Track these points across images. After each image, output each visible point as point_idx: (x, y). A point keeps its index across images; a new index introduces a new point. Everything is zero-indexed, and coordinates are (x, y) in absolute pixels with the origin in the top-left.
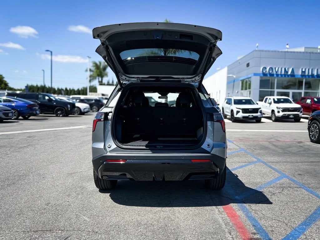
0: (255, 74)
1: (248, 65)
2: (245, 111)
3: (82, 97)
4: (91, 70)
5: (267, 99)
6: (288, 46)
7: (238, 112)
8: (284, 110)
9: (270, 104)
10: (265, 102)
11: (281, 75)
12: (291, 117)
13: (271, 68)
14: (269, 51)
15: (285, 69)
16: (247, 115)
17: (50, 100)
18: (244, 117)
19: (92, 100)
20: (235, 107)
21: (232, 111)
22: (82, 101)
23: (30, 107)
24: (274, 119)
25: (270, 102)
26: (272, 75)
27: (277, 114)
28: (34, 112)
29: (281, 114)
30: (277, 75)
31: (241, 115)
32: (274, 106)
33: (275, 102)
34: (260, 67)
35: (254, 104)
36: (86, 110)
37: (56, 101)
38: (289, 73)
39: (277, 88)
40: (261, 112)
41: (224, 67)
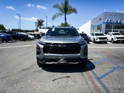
0: (104, 23)
1: (100, 19)
2: (100, 38)
3: (32, 33)
4: (36, 23)
5: (109, 33)
6: (118, 11)
7: (97, 39)
8: (118, 38)
9: (111, 35)
10: (109, 34)
11: (115, 23)
12: (121, 41)
13: (111, 20)
14: (110, 13)
15: (117, 20)
16: (101, 40)
17: (18, 34)
18: (100, 41)
19: (36, 34)
20: (95, 37)
21: (94, 38)
22: (31, 35)
23: (8, 37)
24: (113, 42)
25: (111, 34)
26: (111, 23)
27: (114, 40)
28: (10, 39)
29: (116, 40)
30: (113, 23)
31: (98, 40)
32: (113, 36)
33: (113, 35)
34: (106, 19)
35: (104, 35)
36: (33, 38)
37: (20, 34)
38: (119, 22)
39: (113, 29)
40: (107, 39)
41: (90, 21)
